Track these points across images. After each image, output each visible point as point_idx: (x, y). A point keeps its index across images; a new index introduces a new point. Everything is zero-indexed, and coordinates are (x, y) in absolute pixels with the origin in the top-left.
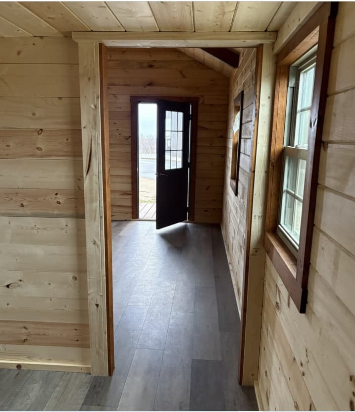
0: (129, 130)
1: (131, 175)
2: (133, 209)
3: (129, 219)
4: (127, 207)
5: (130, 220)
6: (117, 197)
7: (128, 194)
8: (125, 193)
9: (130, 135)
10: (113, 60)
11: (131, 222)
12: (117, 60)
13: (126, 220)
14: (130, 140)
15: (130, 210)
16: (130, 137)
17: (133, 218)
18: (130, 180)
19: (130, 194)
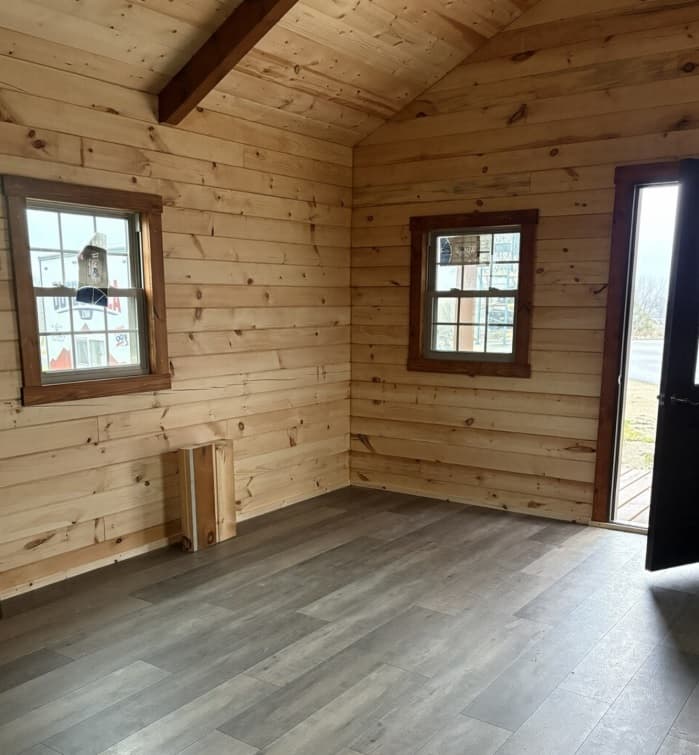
0: (605, 268)
1: (599, 395)
2: (596, 491)
3: (584, 520)
4: (582, 484)
5: (587, 525)
6: (554, 453)
7: (584, 449)
8: (578, 446)
9: (605, 280)
10: (576, 69)
11: (588, 529)
12: (586, 68)
13: (574, 523)
14: (604, 295)
15: (588, 495)
16: (605, 286)
17: (593, 519)
18: (595, 410)
19: (593, 451)
